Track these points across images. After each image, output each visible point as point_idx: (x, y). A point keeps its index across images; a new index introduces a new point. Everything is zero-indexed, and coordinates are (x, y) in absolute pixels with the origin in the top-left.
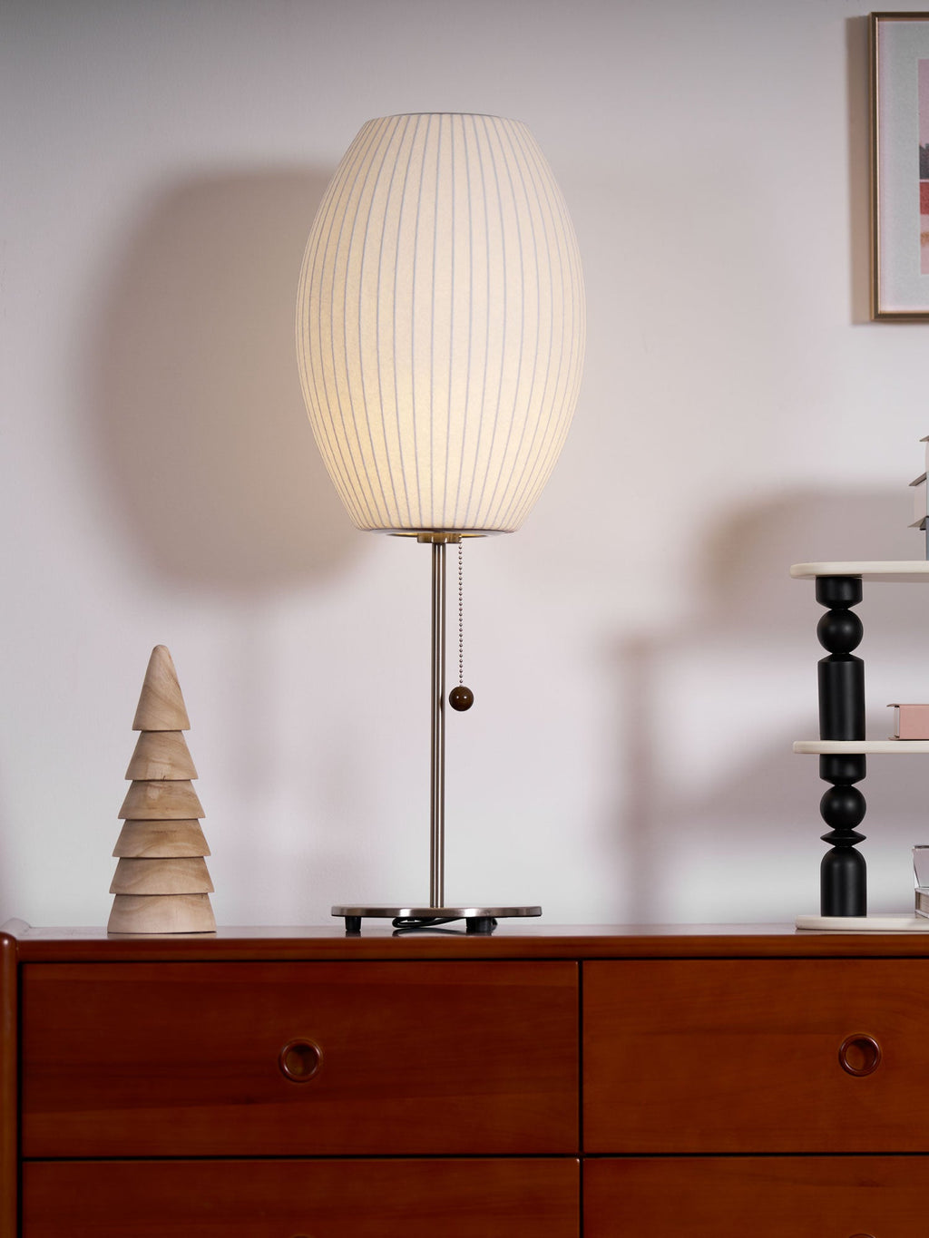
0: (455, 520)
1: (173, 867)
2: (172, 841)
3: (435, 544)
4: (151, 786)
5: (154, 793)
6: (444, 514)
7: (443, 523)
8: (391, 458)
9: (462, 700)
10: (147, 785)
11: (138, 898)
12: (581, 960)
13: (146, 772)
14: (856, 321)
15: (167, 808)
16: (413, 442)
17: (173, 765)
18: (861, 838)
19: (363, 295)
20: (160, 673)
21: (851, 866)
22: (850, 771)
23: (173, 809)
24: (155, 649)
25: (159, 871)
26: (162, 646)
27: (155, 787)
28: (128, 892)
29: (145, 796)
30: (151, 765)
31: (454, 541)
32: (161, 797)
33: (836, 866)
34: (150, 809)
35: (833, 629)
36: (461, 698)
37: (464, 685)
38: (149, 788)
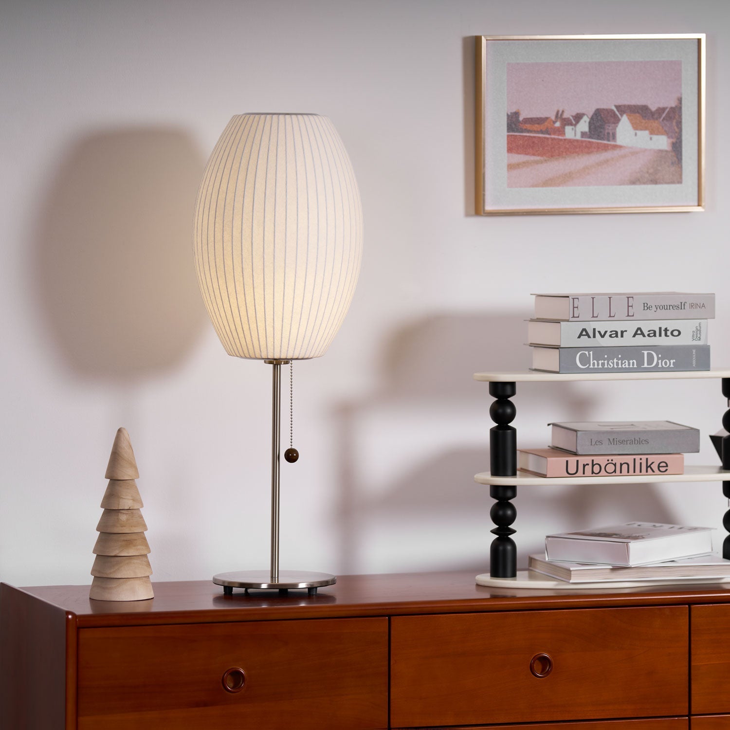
0: (300, 354)
1: (135, 561)
2: (135, 546)
3: (275, 365)
4: (121, 513)
5: (123, 517)
6: (294, 352)
7: (293, 356)
8: (267, 319)
9: (292, 456)
10: (119, 512)
11: (116, 580)
12: (390, 616)
13: (119, 504)
14: (467, 215)
15: (132, 526)
16: (282, 310)
17: (134, 500)
18: (514, 532)
19: (254, 225)
20: (124, 445)
21: (509, 548)
22: (509, 494)
23: (135, 527)
24: (120, 431)
25: (128, 564)
26: (124, 429)
27: (123, 513)
28: (109, 577)
29: (118, 519)
30: (121, 500)
31: (287, 363)
32: (128, 520)
33: (501, 548)
34: (122, 527)
35: (500, 411)
36: (293, 455)
37: (293, 447)
38: (120, 514)
